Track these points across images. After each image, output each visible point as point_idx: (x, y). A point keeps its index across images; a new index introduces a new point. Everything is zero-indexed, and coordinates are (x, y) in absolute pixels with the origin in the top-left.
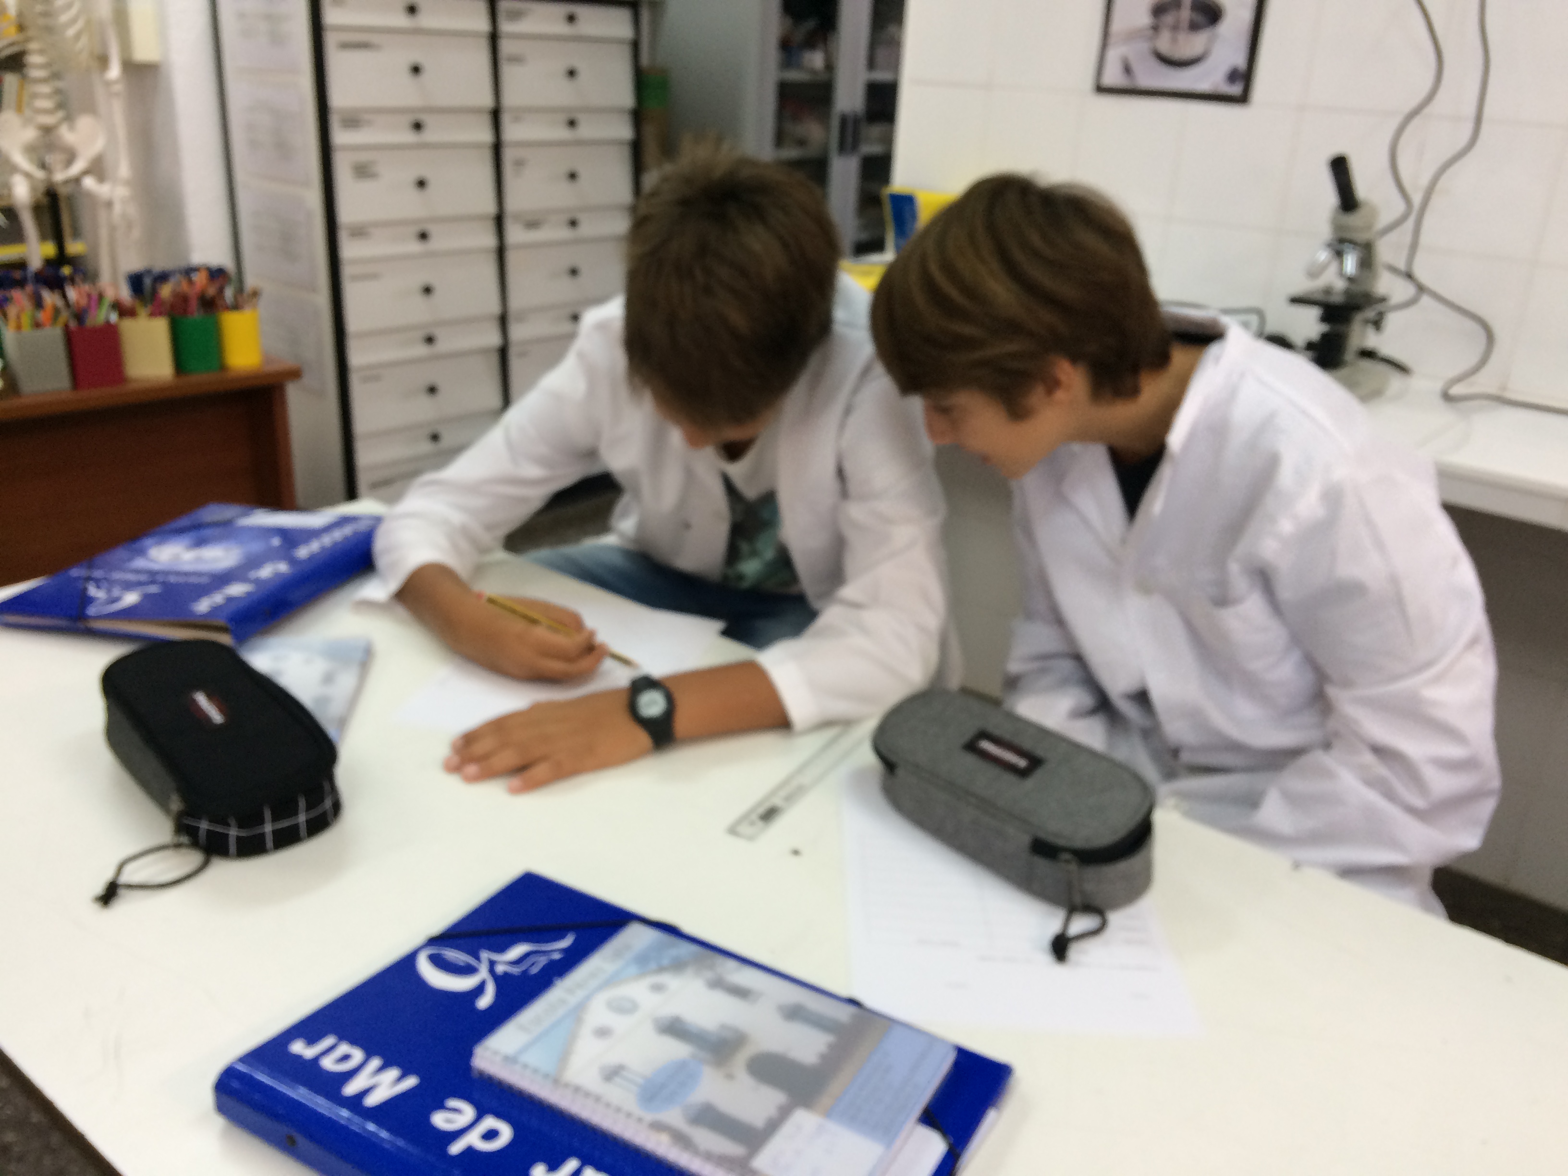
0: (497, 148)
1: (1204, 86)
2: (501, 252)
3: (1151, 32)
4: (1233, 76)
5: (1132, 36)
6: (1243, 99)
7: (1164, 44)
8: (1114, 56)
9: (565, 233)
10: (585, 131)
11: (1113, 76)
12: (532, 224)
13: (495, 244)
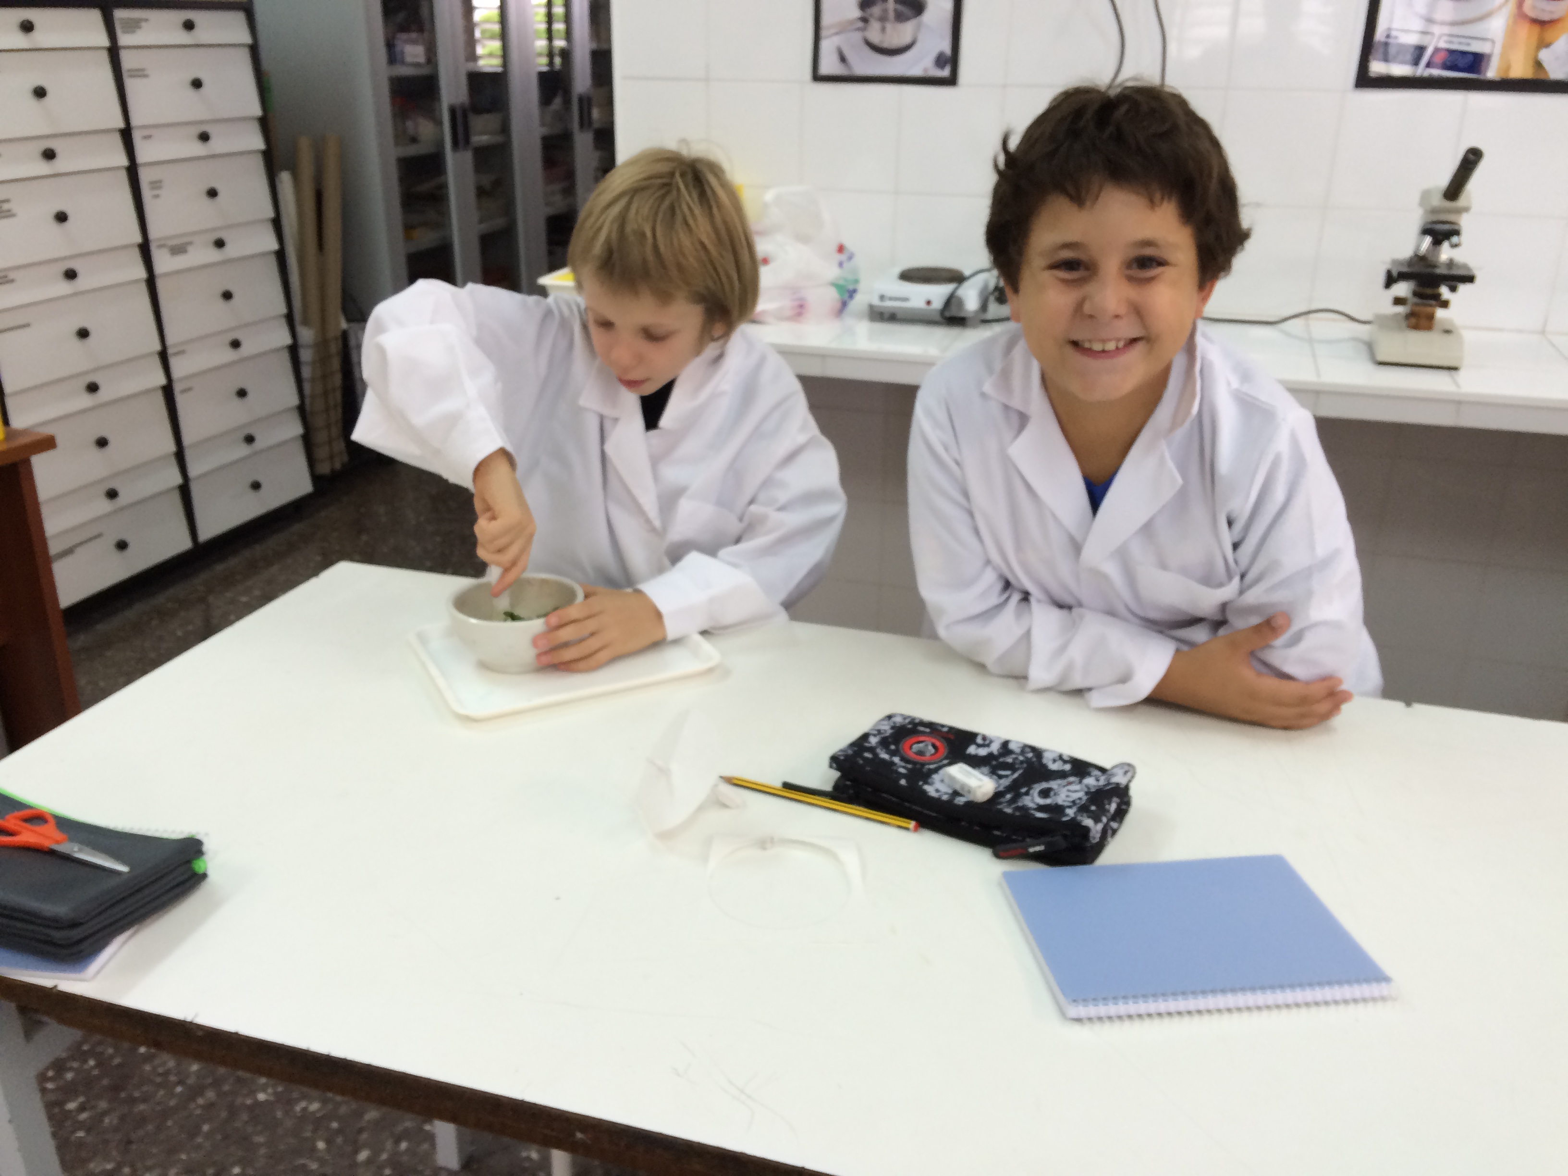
0: (132, 171)
1: (917, 71)
2: (151, 283)
3: (860, 24)
4: (940, 61)
5: (843, 28)
6: (951, 81)
7: (874, 34)
8: (828, 46)
9: (214, 255)
10: (217, 145)
11: (829, 65)
12: (178, 250)
13: (142, 274)
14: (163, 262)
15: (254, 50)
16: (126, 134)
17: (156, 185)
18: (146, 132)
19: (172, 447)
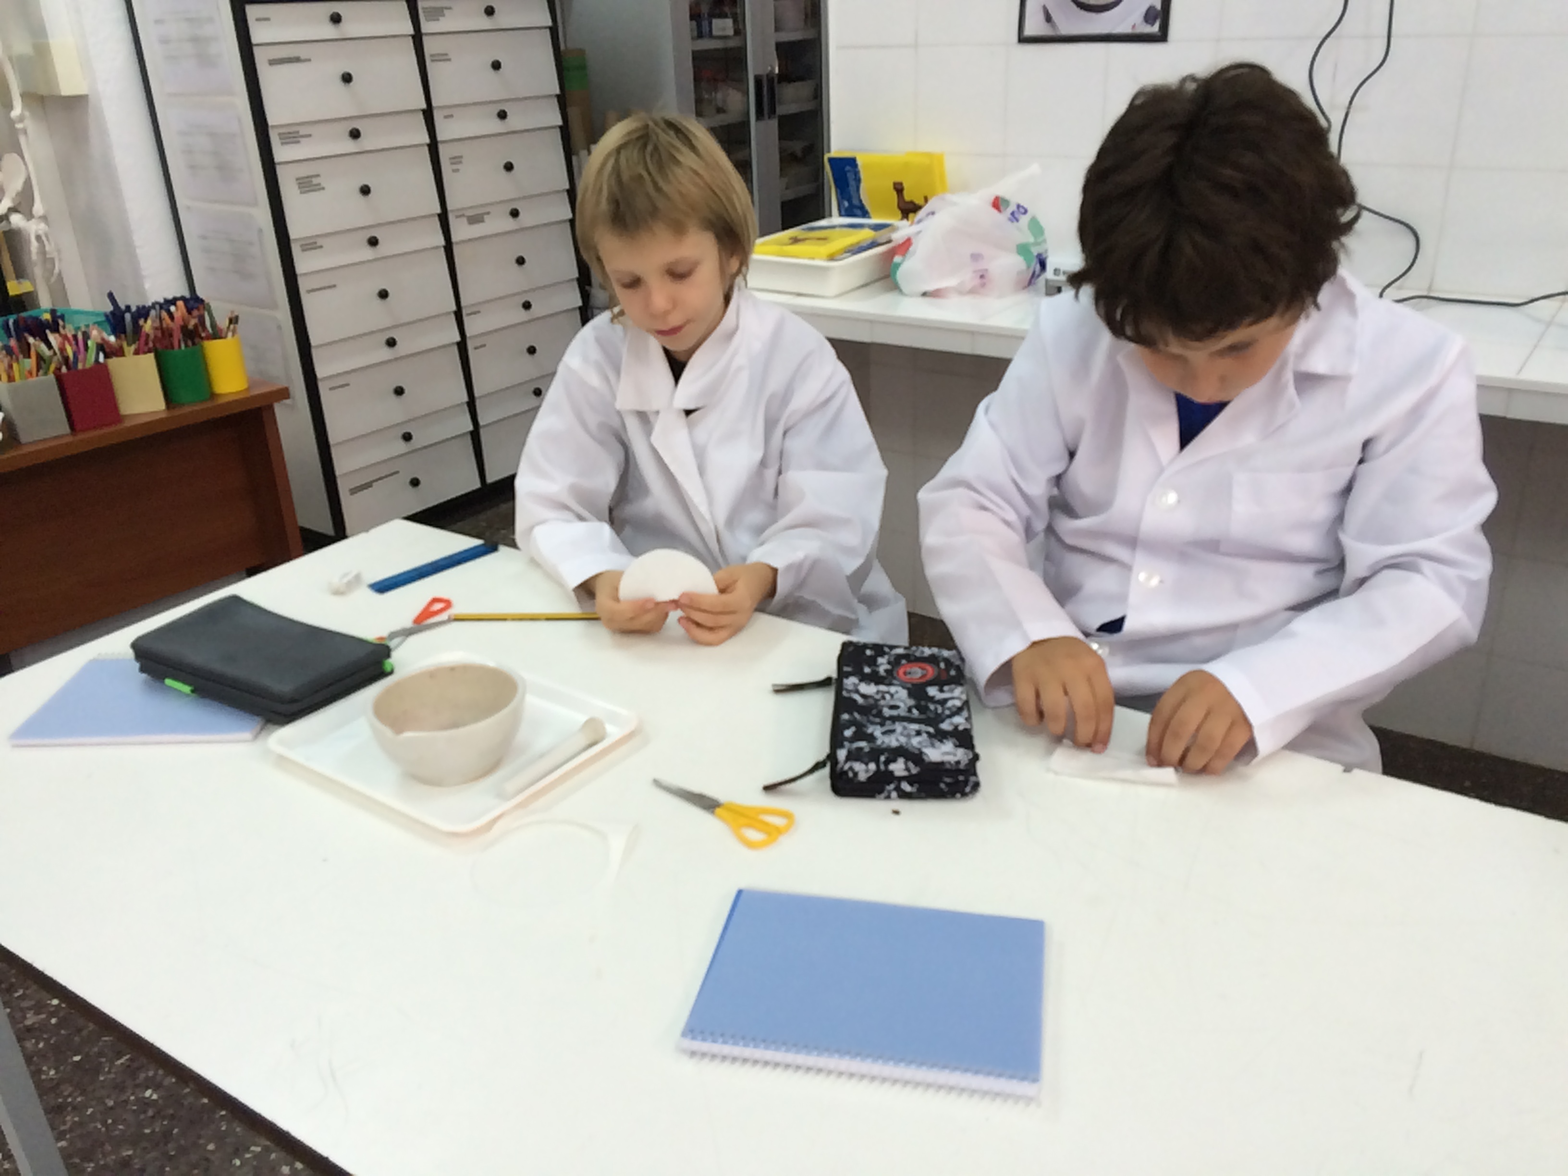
0: (433, 147)
2: (449, 250)
9: (509, 224)
10: (514, 121)
13: (442, 242)
14: (460, 231)
15: (553, 31)
16: (428, 114)
17: (456, 160)
18: (447, 112)
19: (465, 398)
